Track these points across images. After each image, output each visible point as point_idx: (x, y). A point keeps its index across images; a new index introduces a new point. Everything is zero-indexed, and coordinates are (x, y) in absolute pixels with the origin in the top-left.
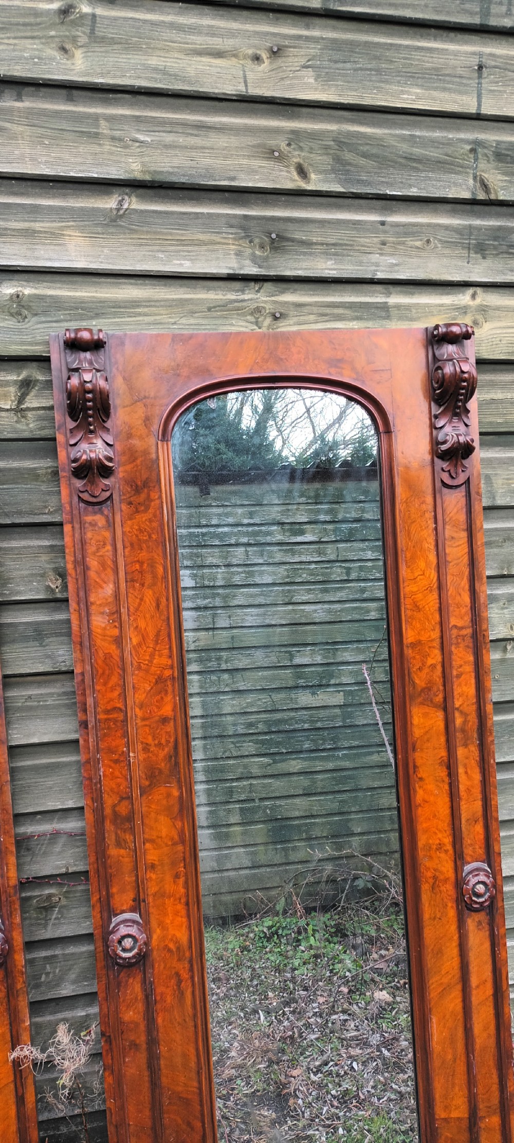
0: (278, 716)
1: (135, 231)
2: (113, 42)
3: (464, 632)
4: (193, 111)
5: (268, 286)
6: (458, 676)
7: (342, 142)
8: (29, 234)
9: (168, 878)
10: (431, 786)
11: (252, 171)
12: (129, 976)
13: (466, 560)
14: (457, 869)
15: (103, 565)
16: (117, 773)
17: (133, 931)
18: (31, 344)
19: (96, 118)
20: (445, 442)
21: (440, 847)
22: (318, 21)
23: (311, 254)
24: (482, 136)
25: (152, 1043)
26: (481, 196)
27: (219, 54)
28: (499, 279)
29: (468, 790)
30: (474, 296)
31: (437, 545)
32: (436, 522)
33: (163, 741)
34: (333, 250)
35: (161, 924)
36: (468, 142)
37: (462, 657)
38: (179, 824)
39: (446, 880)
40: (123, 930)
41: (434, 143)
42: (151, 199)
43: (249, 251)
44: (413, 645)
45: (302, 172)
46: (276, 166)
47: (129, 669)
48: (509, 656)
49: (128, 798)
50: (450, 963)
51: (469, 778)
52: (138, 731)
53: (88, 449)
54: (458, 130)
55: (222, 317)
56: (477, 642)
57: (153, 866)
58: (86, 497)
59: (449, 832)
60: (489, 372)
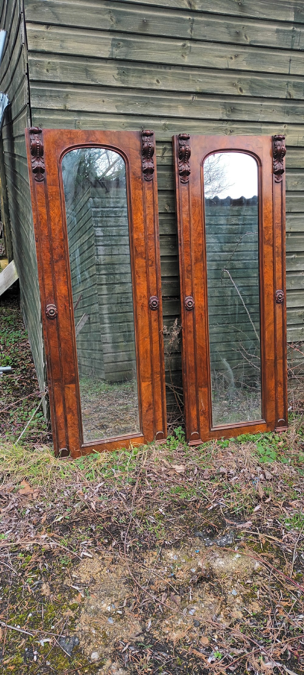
1: (196, 106)
2: (195, 54)
3: (279, 225)
4: (213, 72)
5: (229, 122)
6: (277, 237)
7: (252, 81)
8: (169, 107)
9: (200, 288)
10: (268, 267)
11: (227, 90)
12: (189, 313)
13: (280, 204)
14: (274, 291)
15: (186, 200)
16: (188, 258)
17: (192, 300)
18: (167, 138)
19: (189, 75)
20: (277, 169)
22: (248, 47)
23: (241, 113)
24: (290, 80)
25: (195, 331)
26: (289, 97)
27: (222, 57)
28: (292, 122)
29: (278, 269)
30: (285, 127)
31: (273, 199)
32: (273, 192)
33: (200, 250)
34: (248, 112)
35: (198, 300)
36: (286, 82)
37: (278, 232)
38: (203, 274)
39: (271, 294)
40: (189, 300)
41: (276, 82)
42: (201, 97)
43: (225, 112)
44: (265, 228)
45: (241, 90)
46: (234, 88)
47: (192, 230)
48: (289, 237)
49: (190, 265)
50: (271, 318)
51: (278, 266)
52: (193, 247)
53: (185, 167)
54: (283, 78)
55: (217, 131)
56: (282, 228)
57: (196, 284)
58: (183, 181)
59: (272, 281)
60: (289, 149)
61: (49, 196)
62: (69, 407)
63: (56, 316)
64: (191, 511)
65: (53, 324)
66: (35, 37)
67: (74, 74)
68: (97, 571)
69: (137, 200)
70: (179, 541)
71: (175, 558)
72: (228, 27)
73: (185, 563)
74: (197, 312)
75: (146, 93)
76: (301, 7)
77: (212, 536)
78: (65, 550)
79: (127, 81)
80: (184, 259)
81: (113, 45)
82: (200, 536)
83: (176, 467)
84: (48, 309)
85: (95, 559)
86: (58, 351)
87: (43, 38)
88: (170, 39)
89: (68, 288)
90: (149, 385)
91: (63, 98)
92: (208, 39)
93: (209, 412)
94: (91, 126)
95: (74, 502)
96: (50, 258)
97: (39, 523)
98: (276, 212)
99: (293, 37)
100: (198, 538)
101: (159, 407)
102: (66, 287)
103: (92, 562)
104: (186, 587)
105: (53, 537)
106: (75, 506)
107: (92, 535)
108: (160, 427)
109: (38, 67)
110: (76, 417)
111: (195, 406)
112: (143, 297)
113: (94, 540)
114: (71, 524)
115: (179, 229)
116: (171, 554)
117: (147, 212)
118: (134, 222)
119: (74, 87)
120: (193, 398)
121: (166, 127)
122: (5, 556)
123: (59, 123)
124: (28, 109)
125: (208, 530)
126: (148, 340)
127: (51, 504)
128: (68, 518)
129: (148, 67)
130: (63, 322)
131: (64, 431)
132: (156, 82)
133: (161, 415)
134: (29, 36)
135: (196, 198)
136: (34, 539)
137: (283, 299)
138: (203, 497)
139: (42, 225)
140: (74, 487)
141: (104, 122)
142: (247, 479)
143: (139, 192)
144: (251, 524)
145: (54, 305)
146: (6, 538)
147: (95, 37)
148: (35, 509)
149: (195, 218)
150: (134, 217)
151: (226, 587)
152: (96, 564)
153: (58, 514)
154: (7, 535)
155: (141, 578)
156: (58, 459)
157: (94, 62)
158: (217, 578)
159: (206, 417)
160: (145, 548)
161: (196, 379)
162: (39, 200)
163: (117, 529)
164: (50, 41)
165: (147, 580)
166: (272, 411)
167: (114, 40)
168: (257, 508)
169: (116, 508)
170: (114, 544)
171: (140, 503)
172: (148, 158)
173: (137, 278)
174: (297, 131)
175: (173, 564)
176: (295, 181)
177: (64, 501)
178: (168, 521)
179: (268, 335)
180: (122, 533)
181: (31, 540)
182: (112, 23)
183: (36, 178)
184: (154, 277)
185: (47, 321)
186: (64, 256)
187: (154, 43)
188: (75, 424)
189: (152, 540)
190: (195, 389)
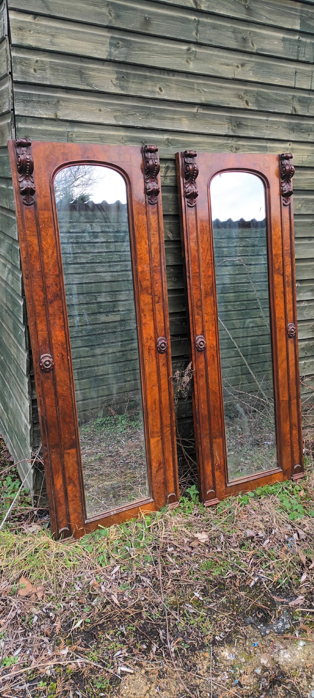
1: (201, 120)
2: (200, 60)
3: (288, 252)
4: (219, 82)
5: (235, 138)
6: (287, 265)
7: (259, 94)
8: (173, 119)
9: (211, 325)
10: (279, 299)
11: (233, 102)
12: (201, 355)
13: (289, 229)
14: (286, 325)
15: (193, 227)
16: (197, 292)
17: (203, 340)
19: (193, 83)
21: (282, 318)
22: (254, 56)
23: (247, 129)
24: (295, 94)
25: (207, 374)
26: (294, 113)
27: (228, 65)
28: (297, 140)
29: (289, 301)
30: (290, 145)
31: (281, 224)
32: (281, 216)
33: (209, 283)
34: (254, 128)
35: (209, 339)
36: (291, 96)
37: (288, 259)
38: (213, 309)
39: (283, 328)
40: (200, 340)
41: (282, 95)
42: (206, 110)
43: (231, 127)
44: (275, 255)
45: (247, 103)
46: (240, 101)
47: (201, 260)
49: (200, 300)
50: (284, 354)
51: (289, 297)
52: (203, 280)
53: (190, 189)
54: (289, 92)
55: (222, 148)
56: (292, 255)
57: (207, 321)
58: (189, 204)
59: (284, 314)
60: (298, 170)
61: (40, 223)
62: (69, 477)
63: (53, 369)
64: (231, 590)
65: (49, 379)
66: (20, 29)
67: (66, 76)
68: (144, 691)
69: (141, 227)
70: (230, 635)
71: (232, 658)
72: (235, 31)
73: (246, 662)
74: (208, 353)
75: (147, 102)
76: (307, 15)
77: (265, 620)
78: (97, 667)
79: (127, 87)
80: (194, 294)
81: (111, 45)
82: (252, 623)
83: (198, 535)
84: (43, 361)
85: (137, 674)
86: (55, 410)
87: (30, 31)
88: (173, 42)
89: (65, 333)
90: (159, 440)
91: (53, 104)
92: (214, 43)
93: (225, 465)
94: (86, 139)
95: (91, 597)
96: (44, 299)
97: (53, 633)
98: (285, 238)
99: (298, 48)
100: (250, 626)
101: (169, 466)
102: (63, 332)
103: (134, 680)
104: (256, 696)
105: (76, 651)
106: (93, 604)
107: (125, 641)
108: (172, 488)
109: (23, 65)
110: (78, 488)
111: (210, 460)
112: (150, 339)
113: (129, 647)
114: (95, 628)
115: (187, 260)
116: (226, 653)
117: (152, 241)
118: (138, 253)
119: (67, 93)
120: (207, 451)
121: (169, 143)
122: (21, 688)
123: (49, 135)
124: (12, 117)
125: (259, 614)
126: (156, 388)
127: (62, 604)
128: (89, 621)
129: (150, 72)
130: (61, 375)
131: (64, 506)
132: (159, 90)
133: (172, 474)
134: (13, 27)
135: (204, 224)
136: (53, 658)
137: (295, 333)
138: (240, 571)
139: (33, 259)
140: (85, 577)
141: (101, 134)
142: (280, 541)
143: (143, 217)
144: (304, 599)
145: (50, 355)
146: (17, 662)
147: (91, 33)
148: (43, 614)
149: (203, 246)
150: (138, 246)
151: (303, 689)
152: (140, 681)
153: (75, 617)
154: (17, 658)
155: (201, 692)
156: (59, 542)
157: (89, 63)
158: (288, 678)
159: (221, 472)
160: (193, 649)
161: (210, 429)
162: (29, 227)
163: (154, 628)
164: (38, 35)
165: (208, 694)
166: (288, 457)
167: (112, 38)
168: (304, 578)
169: (143, 599)
170: (154, 649)
171: (169, 588)
172: (153, 178)
173: (143, 317)
174: (301, 150)
175: (233, 667)
176: (299, 203)
177: (77, 598)
178: (210, 608)
179: (281, 373)
180: (161, 634)
181: (50, 659)
182: (110, 18)
183: (25, 202)
184: (161, 316)
185: (41, 375)
186: (59, 295)
187: (156, 45)
188: (76, 497)
189: (198, 636)
190: (209, 441)
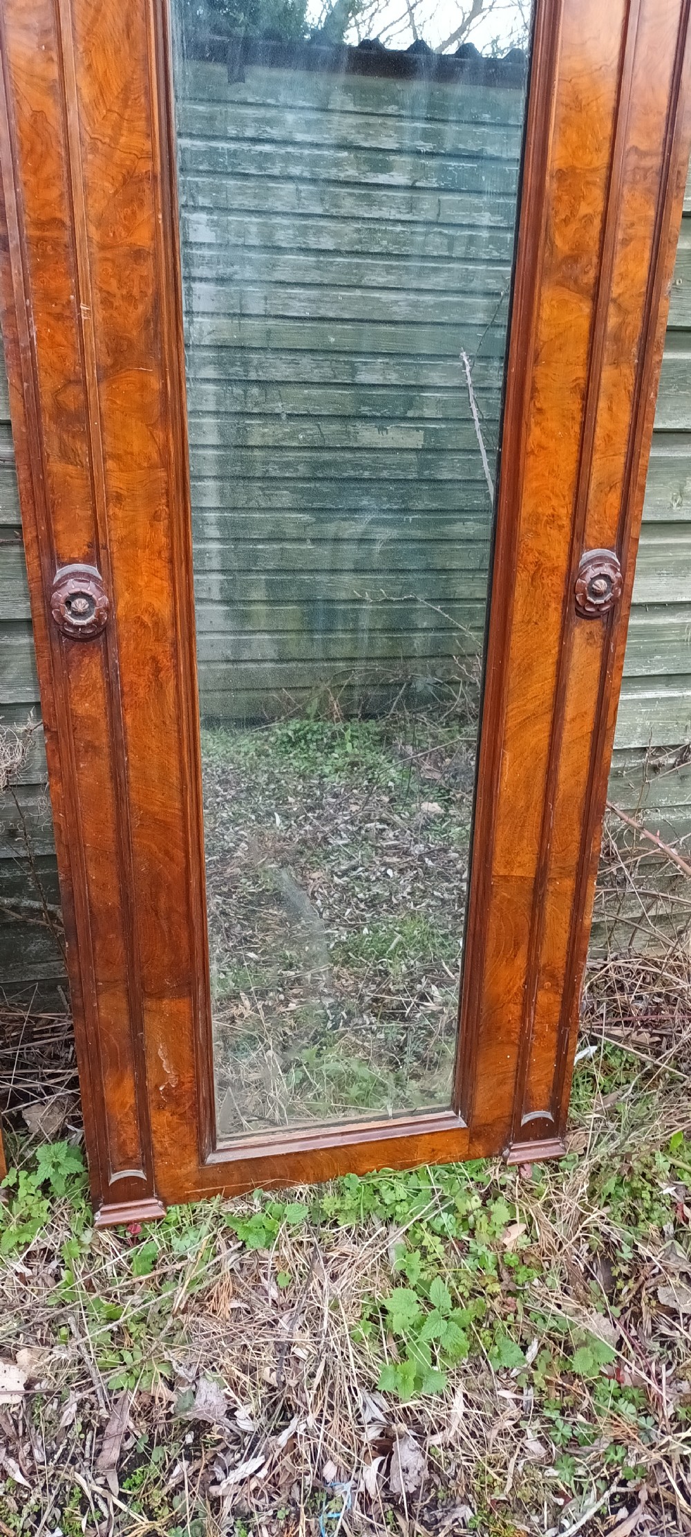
0: (327, 456)
3: (648, 162)
10: (553, 425)
12: (83, 654)
14: (572, 555)
16: (59, 338)
21: (553, 518)
25: (117, 746)
29: (608, 438)
33: (136, 292)
35: (131, 585)
37: (636, 208)
38: (160, 435)
39: (553, 570)
44: (561, 175)
47: (77, 148)
49: (77, 382)
50: (541, 686)
52: (91, 266)
56: (666, 186)
57: (117, 497)
59: (569, 498)
74: (126, 652)
93: (198, 1092)
111: (128, 1073)
120: (116, 1041)
137: (613, 600)
149: (97, 62)
159: (182, 1116)
161: (131, 963)
166: (502, 1083)
190: (123, 1005)
